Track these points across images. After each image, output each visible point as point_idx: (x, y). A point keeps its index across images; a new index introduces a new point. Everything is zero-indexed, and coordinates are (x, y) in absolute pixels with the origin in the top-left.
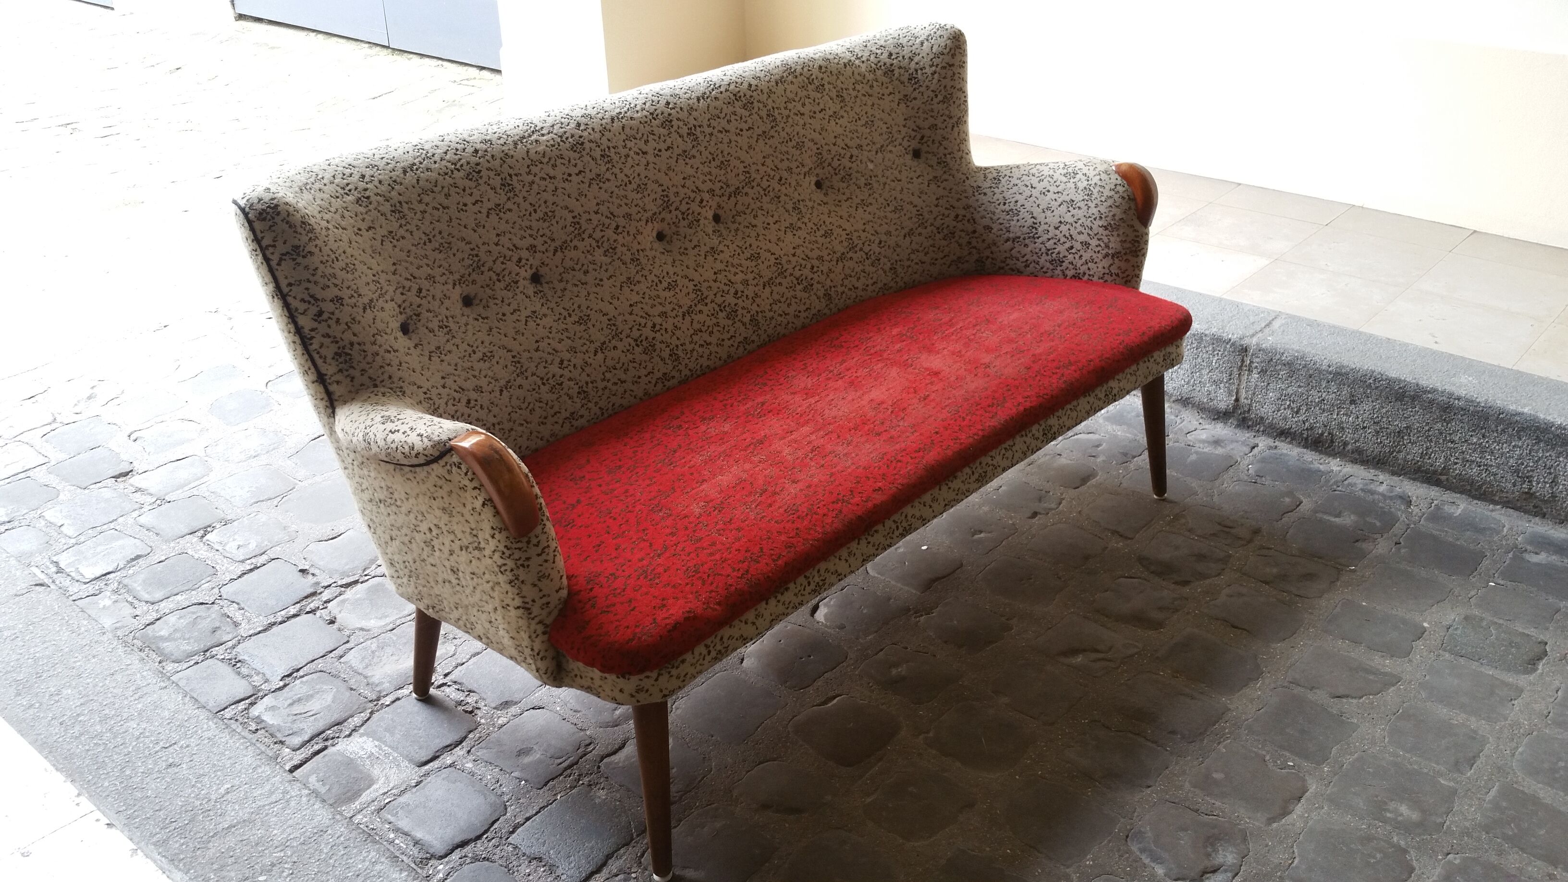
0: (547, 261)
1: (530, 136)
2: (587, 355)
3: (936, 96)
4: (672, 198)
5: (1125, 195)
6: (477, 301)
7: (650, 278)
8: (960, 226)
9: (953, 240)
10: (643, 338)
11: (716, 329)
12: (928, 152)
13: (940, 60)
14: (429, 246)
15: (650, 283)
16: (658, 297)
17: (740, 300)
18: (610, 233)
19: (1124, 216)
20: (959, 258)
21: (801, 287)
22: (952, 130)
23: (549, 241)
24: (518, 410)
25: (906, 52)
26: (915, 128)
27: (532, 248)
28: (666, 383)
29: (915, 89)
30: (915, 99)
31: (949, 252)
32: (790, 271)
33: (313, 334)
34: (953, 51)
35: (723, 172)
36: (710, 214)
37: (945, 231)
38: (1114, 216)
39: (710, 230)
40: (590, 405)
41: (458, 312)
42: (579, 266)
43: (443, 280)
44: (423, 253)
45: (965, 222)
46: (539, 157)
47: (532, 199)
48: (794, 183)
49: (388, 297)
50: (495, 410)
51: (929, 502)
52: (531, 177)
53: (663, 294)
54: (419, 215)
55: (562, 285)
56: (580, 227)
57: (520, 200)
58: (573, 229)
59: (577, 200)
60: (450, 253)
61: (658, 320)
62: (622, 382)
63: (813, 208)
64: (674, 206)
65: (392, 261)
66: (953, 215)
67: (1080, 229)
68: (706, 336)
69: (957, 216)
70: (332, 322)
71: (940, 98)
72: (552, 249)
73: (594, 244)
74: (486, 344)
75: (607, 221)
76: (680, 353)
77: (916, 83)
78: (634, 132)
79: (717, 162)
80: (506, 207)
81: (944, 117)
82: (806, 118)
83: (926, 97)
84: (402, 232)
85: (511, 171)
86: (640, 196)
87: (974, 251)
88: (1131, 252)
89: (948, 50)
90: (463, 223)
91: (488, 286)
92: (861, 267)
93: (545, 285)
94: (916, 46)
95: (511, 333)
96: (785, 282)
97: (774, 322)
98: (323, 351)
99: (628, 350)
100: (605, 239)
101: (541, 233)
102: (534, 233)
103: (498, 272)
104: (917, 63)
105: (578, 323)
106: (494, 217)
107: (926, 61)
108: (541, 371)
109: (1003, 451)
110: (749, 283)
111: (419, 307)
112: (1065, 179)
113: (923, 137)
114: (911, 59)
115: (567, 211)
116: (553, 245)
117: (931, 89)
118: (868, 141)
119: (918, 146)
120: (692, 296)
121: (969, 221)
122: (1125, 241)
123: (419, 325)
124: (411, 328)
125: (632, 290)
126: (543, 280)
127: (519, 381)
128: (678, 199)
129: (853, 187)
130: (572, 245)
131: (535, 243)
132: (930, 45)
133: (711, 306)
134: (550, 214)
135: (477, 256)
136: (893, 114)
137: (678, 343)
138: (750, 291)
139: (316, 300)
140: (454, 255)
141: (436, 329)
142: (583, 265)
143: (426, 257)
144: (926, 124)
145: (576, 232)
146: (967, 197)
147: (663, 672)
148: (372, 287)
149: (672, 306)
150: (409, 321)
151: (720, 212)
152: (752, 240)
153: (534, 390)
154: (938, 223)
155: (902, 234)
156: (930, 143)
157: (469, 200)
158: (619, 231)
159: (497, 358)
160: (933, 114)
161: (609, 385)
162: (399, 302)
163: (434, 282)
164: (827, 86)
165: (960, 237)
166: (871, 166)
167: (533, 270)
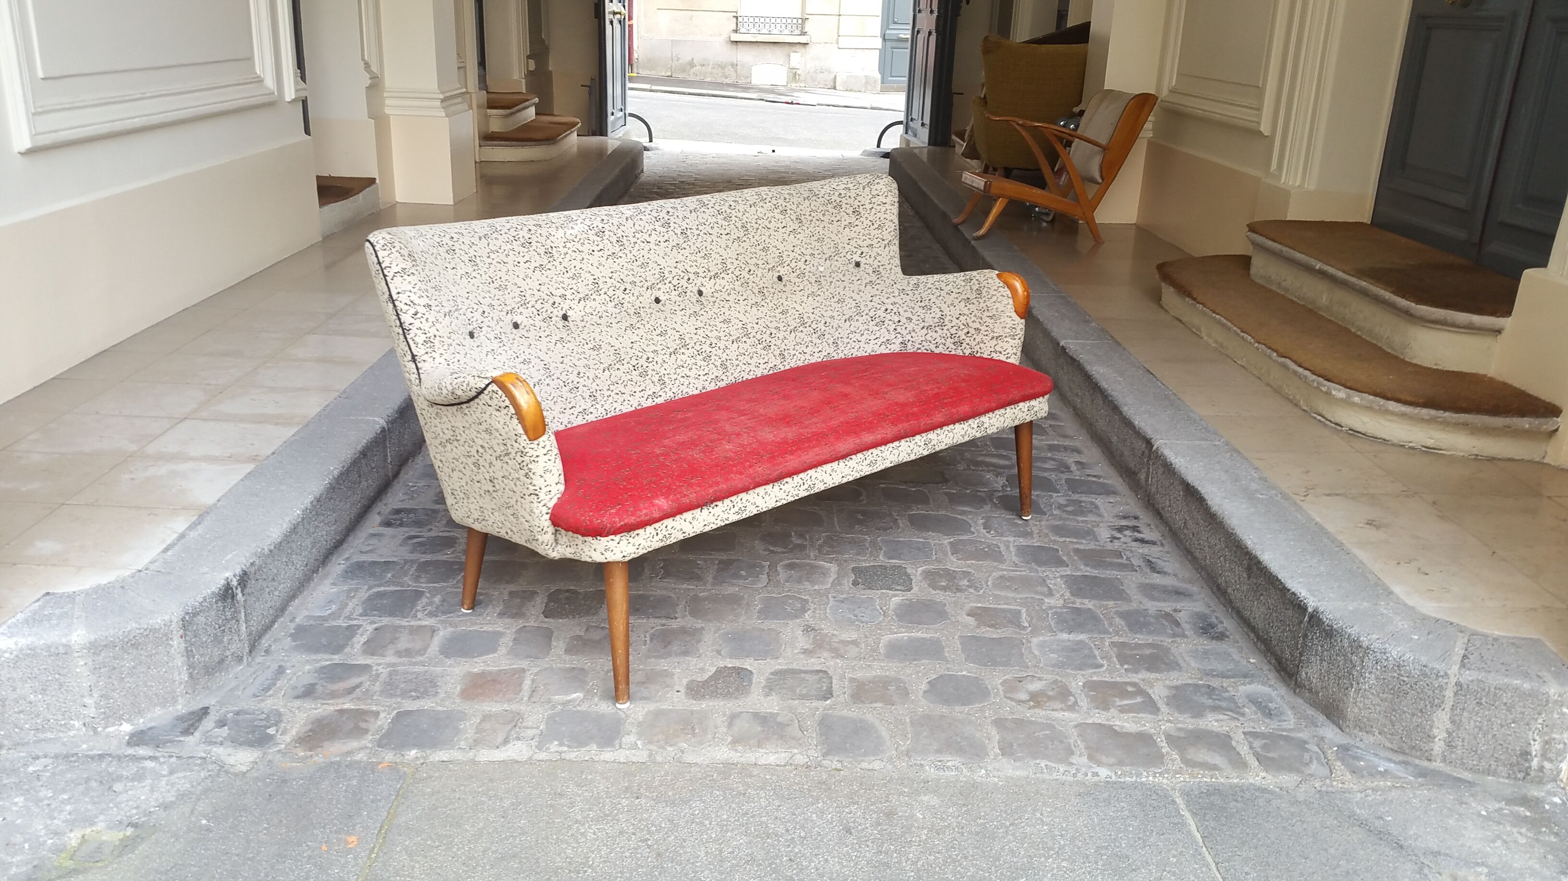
0: (573, 306)
2: (598, 371)
4: (667, 275)
5: (1005, 294)
7: (647, 326)
8: (888, 317)
10: (640, 365)
11: (694, 367)
12: (865, 263)
13: (878, 200)
14: (492, 286)
15: (647, 330)
16: (652, 339)
17: (714, 349)
18: (619, 293)
19: (1004, 309)
21: (762, 346)
22: (885, 249)
23: (575, 293)
25: (852, 192)
26: (856, 246)
27: (563, 297)
28: (655, 399)
29: (857, 219)
30: (857, 225)
32: (753, 334)
33: (410, 327)
35: (706, 261)
36: (695, 290)
37: (877, 319)
39: (694, 300)
40: (597, 406)
41: (508, 331)
42: (596, 312)
43: (500, 308)
44: (488, 289)
45: (892, 314)
46: (573, 237)
47: (565, 264)
48: (760, 275)
49: (461, 312)
51: (829, 471)
52: (566, 250)
53: (656, 338)
54: (487, 265)
55: (583, 324)
56: (599, 287)
57: (557, 264)
58: (593, 287)
59: (598, 268)
60: (506, 292)
61: (651, 355)
62: (622, 394)
63: (774, 293)
64: (668, 280)
66: (883, 308)
67: (973, 318)
68: (686, 371)
69: (886, 310)
70: (423, 320)
71: (876, 226)
72: (577, 299)
73: (608, 299)
74: (526, 353)
75: (618, 285)
76: (666, 379)
77: (858, 215)
78: (641, 228)
79: (702, 254)
80: (547, 267)
81: (879, 240)
82: (772, 232)
83: (865, 225)
84: (474, 274)
85: (552, 245)
86: (643, 270)
87: (899, 336)
89: (884, 193)
90: (516, 274)
91: (531, 317)
92: (810, 339)
93: (571, 322)
94: (859, 189)
95: (544, 349)
96: (749, 342)
97: (739, 368)
98: (416, 339)
99: (628, 373)
100: (616, 296)
101: (570, 287)
102: (565, 286)
103: (538, 309)
104: (860, 201)
105: (593, 349)
106: (538, 273)
107: (867, 200)
108: (564, 377)
109: (891, 449)
110: (722, 338)
111: (482, 322)
112: (963, 284)
113: (862, 253)
114: (855, 198)
115: (590, 275)
116: (579, 296)
117: (870, 220)
118: (819, 252)
119: (858, 259)
120: (678, 342)
122: (1005, 327)
123: (481, 333)
124: (475, 335)
125: (633, 333)
126: (569, 319)
128: (671, 276)
129: (806, 282)
130: (592, 297)
131: (565, 293)
132: (870, 189)
133: (691, 351)
134: (577, 275)
135: (524, 296)
136: (840, 235)
137: (665, 372)
138: (722, 344)
139: (414, 304)
140: (509, 294)
141: (493, 338)
142: (599, 312)
143: (489, 292)
144: (866, 243)
145: (595, 289)
146: (894, 297)
147: (623, 538)
148: (451, 302)
149: (662, 347)
150: (475, 330)
151: (702, 289)
152: (725, 310)
153: (558, 389)
154: (872, 313)
155: (844, 319)
156: (867, 257)
158: (626, 292)
159: (533, 364)
160: (870, 237)
161: (613, 394)
162: (469, 317)
163: (494, 309)
164: (789, 211)
166: (821, 269)
167: (564, 312)
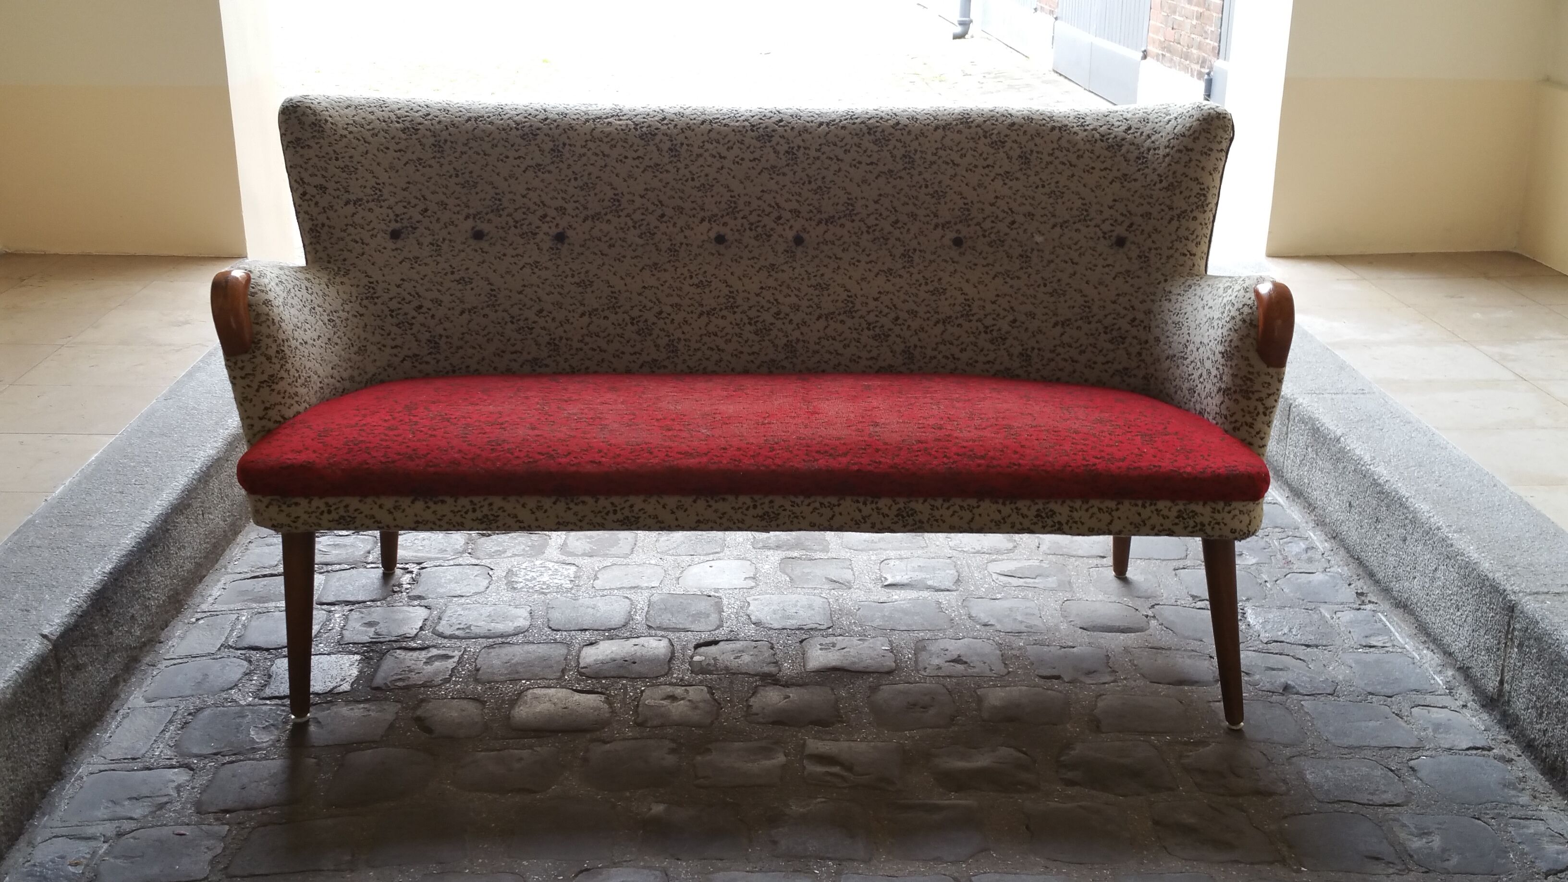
0: (575, 225)
1: (607, 118)
2: (572, 314)
3: (1161, 181)
4: (742, 206)
5: (1248, 319)
6: (485, 238)
7: (681, 270)
8: (1134, 331)
9: (1122, 346)
10: (642, 319)
11: (735, 338)
12: (1133, 243)
13: (1178, 142)
14: (454, 180)
15: (678, 274)
16: (681, 289)
17: (780, 322)
18: (652, 218)
19: (1239, 344)
20: (1126, 369)
21: (871, 333)
22: (1169, 222)
23: (581, 208)
24: (474, 333)
25: (1147, 130)
26: (1125, 212)
27: (562, 210)
29: (1139, 170)
30: (1135, 180)
31: (1114, 359)
32: (863, 313)
34: (1197, 135)
35: (817, 197)
36: (790, 235)
37: (1115, 333)
38: (1231, 341)
39: (781, 248)
41: (460, 240)
42: (606, 239)
43: (456, 209)
44: (445, 183)
45: (1140, 328)
46: (602, 135)
47: (577, 168)
48: (915, 231)
50: (447, 325)
52: (584, 150)
53: (688, 289)
54: (457, 154)
55: (581, 250)
56: (620, 205)
57: (563, 166)
58: (611, 204)
59: (625, 181)
60: (473, 191)
61: (668, 309)
62: (601, 351)
64: (742, 214)
65: (407, 180)
66: (1129, 317)
69: (1134, 320)
71: (1165, 184)
72: (582, 216)
73: (631, 224)
74: (471, 271)
75: (652, 207)
77: (1143, 163)
78: (720, 137)
79: (813, 186)
80: (548, 168)
81: (1163, 207)
82: (961, 169)
83: (1148, 179)
85: (567, 141)
86: (701, 194)
87: (1143, 365)
88: (1241, 391)
89: (1191, 132)
90: (497, 171)
91: (502, 228)
93: (566, 246)
94: (1161, 124)
95: (502, 271)
96: (849, 322)
99: (619, 325)
100: (645, 222)
101: (575, 199)
102: (568, 197)
103: (517, 219)
104: (1153, 142)
105: (578, 285)
106: (530, 174)
107: (1164, 141)
108: (515, 311)
110: (801, 309)
111: (418, 222)
113: (1131, 225)
114: (1149, 136)
115: (609, 187)
116: (585, 213)
117: (1158, 172)
118: (1046, 212)
119: (1124, 234)
120: (722, 300)
121: (1145, 327)
122: (1236, 375)
123: (411, 236)
124: (399, 235)
125: (653, 275)
126: (566, 241)
127: (487, 311)
128: (749, 209)
129: (1002, 255)
130: (606, 218)
131: (566, 206)
132: (1175, 124)
133: (738, 316)
134: (590, 185)
135: (500, 200)
138: (797, 317)
140: (477, 193)
141: (426, 244)
142: (611, 239)
144: (1140, 211)
145: (614, 208)
146: (1153, 301)
148: (369, 191)
149: (692, 302)
150: (404, 230)
151: (805, 236)
153: (499, 323)
154: (1108, 321)
156: (1138, 233)
157: (512, 154)
158: (664, 219)
159: (473, 285)
160: (1151, 200)
161: (586, 348)
162: (398, 212)
163: (445, 208)
165: (1131, 344)
166: (1039, 239)
167: (560, 230)
